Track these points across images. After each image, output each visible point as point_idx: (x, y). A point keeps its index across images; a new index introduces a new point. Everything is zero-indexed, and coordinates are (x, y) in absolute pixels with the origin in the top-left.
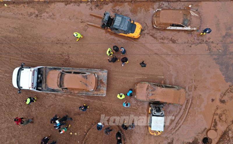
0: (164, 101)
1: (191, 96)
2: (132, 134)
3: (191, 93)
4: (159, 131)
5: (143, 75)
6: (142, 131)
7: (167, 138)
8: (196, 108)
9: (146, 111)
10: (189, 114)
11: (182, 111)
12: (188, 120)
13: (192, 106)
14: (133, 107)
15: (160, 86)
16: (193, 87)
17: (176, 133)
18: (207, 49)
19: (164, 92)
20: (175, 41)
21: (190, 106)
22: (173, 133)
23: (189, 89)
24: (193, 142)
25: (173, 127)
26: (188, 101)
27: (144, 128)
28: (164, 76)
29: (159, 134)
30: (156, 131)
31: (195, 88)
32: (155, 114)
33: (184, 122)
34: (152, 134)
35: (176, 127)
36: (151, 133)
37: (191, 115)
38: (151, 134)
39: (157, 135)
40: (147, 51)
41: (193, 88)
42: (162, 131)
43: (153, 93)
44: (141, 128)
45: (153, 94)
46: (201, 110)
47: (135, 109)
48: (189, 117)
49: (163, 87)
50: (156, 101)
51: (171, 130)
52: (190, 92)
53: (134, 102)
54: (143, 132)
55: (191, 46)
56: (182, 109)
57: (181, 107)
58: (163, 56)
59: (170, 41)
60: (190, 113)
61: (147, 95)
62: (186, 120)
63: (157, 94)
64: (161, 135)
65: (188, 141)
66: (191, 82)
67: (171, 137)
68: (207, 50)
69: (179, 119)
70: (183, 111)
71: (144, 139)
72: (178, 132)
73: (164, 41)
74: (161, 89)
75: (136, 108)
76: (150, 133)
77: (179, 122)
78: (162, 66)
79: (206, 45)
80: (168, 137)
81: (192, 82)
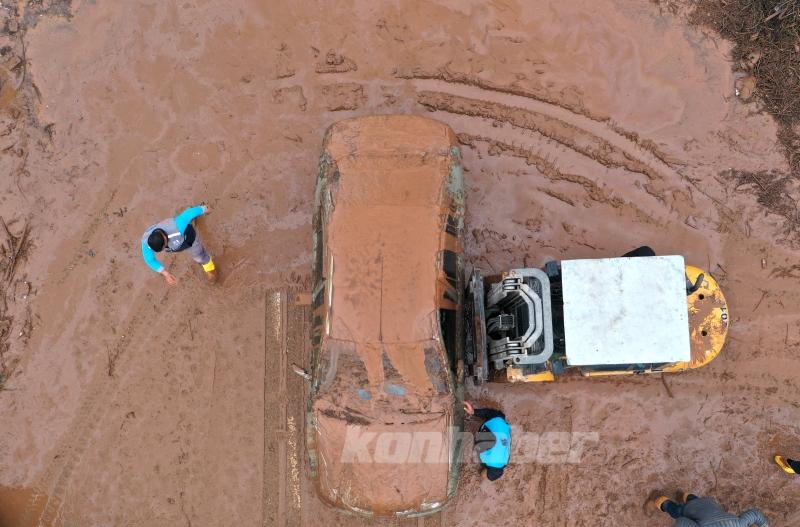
0: (432, 272)
1: (397, 87)
2: (747, 493)
3: (373, 85)
4: (691, 289)
5: (272, 448)
6: (706, 411)
7: (728, 222)
8: (475, 41)
9: (547, 402)
10: (524, 86)
11: (506, 134)
12: (575, 88)
13: (466, 70)
14: (530, 502)
15: (319, 321)
16: (327, 78)
17: (683, 157)
18: (62, 20)
19: (353, 284)
20: (13, 240)
21: (464, 81)
22: (685, 183)
23: (349, 103)
24: (725, 32)
25: (636, 184)
26: (432, 102)
27: (680, 396)
28: (268, 294)
29: (710, 286)
30: (691, 315)
31: (335, 64)
32: (541, 339)
33: (585, 113)
34: (718, 341)
35: (631, 165)
36: (709, 346)
37: (527, 69)
38: (718, 348)
39: (720, 296)
40: (97, 433)
41: (340, 78)
42: (687, 263)
43: (375, 371)
44: (687, 424)
45: (391, 373)
46: (483, 9)
47: (543, 484)
48: (551, 85)
49: (320, 299)
50: (438, 339)
51: (662, 199)
52: (365, 97)
53: (485, 496)
54: (714, 406)
55: (48, 129)
56: (497, 134)
57: (483, 147)
58: (124, 312)
59: (17, 276)
60: (520, 77)
61: (403, 418)
62: (569, 99)
63: (381, 338)
64: (713, 268)
65: (728, 66)
66: (295, 98)
67: (716, 190)
68: (69, 16)
69: (570, 150)
70: (508, 125)
71: (771, 391)
72: (672, 148)
73: (17, 317)
74: (335, 310)
75: (537, 478)
76: (710, 355)
77: (595, 146)
78: (199, 312)
79: (30, 31)
80: (723, 215)
81: (298, 89)
